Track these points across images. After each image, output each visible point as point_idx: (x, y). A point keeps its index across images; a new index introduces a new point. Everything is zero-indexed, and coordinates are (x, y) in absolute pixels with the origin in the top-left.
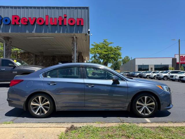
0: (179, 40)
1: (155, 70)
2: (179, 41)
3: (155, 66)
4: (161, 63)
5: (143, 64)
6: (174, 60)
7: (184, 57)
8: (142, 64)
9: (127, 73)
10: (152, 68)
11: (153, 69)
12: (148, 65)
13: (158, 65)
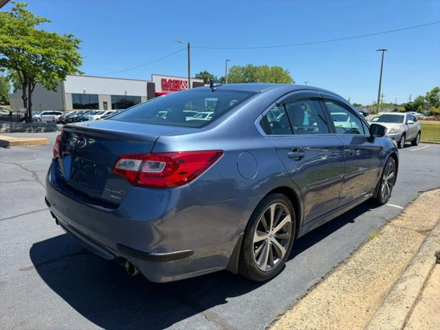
0: (189, 44)
1: (113, 108)
2: (189, 48)
3: (113, 97)
4: (126, 92)
5: (85, 91)
6: (151, 86)
7: (167, 81)
8: (82, 92)
9: (50, 113)
10: (105, 103)
11: (109, 105)
12: (97, 95)
13: (119, 96)
